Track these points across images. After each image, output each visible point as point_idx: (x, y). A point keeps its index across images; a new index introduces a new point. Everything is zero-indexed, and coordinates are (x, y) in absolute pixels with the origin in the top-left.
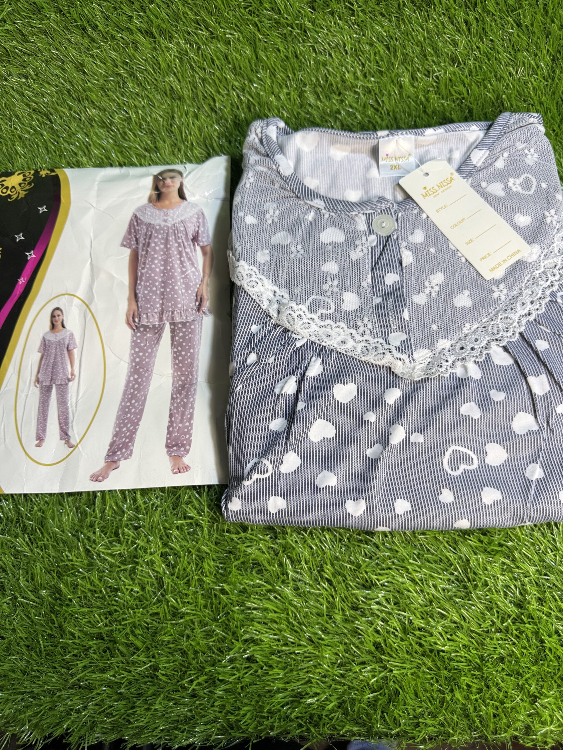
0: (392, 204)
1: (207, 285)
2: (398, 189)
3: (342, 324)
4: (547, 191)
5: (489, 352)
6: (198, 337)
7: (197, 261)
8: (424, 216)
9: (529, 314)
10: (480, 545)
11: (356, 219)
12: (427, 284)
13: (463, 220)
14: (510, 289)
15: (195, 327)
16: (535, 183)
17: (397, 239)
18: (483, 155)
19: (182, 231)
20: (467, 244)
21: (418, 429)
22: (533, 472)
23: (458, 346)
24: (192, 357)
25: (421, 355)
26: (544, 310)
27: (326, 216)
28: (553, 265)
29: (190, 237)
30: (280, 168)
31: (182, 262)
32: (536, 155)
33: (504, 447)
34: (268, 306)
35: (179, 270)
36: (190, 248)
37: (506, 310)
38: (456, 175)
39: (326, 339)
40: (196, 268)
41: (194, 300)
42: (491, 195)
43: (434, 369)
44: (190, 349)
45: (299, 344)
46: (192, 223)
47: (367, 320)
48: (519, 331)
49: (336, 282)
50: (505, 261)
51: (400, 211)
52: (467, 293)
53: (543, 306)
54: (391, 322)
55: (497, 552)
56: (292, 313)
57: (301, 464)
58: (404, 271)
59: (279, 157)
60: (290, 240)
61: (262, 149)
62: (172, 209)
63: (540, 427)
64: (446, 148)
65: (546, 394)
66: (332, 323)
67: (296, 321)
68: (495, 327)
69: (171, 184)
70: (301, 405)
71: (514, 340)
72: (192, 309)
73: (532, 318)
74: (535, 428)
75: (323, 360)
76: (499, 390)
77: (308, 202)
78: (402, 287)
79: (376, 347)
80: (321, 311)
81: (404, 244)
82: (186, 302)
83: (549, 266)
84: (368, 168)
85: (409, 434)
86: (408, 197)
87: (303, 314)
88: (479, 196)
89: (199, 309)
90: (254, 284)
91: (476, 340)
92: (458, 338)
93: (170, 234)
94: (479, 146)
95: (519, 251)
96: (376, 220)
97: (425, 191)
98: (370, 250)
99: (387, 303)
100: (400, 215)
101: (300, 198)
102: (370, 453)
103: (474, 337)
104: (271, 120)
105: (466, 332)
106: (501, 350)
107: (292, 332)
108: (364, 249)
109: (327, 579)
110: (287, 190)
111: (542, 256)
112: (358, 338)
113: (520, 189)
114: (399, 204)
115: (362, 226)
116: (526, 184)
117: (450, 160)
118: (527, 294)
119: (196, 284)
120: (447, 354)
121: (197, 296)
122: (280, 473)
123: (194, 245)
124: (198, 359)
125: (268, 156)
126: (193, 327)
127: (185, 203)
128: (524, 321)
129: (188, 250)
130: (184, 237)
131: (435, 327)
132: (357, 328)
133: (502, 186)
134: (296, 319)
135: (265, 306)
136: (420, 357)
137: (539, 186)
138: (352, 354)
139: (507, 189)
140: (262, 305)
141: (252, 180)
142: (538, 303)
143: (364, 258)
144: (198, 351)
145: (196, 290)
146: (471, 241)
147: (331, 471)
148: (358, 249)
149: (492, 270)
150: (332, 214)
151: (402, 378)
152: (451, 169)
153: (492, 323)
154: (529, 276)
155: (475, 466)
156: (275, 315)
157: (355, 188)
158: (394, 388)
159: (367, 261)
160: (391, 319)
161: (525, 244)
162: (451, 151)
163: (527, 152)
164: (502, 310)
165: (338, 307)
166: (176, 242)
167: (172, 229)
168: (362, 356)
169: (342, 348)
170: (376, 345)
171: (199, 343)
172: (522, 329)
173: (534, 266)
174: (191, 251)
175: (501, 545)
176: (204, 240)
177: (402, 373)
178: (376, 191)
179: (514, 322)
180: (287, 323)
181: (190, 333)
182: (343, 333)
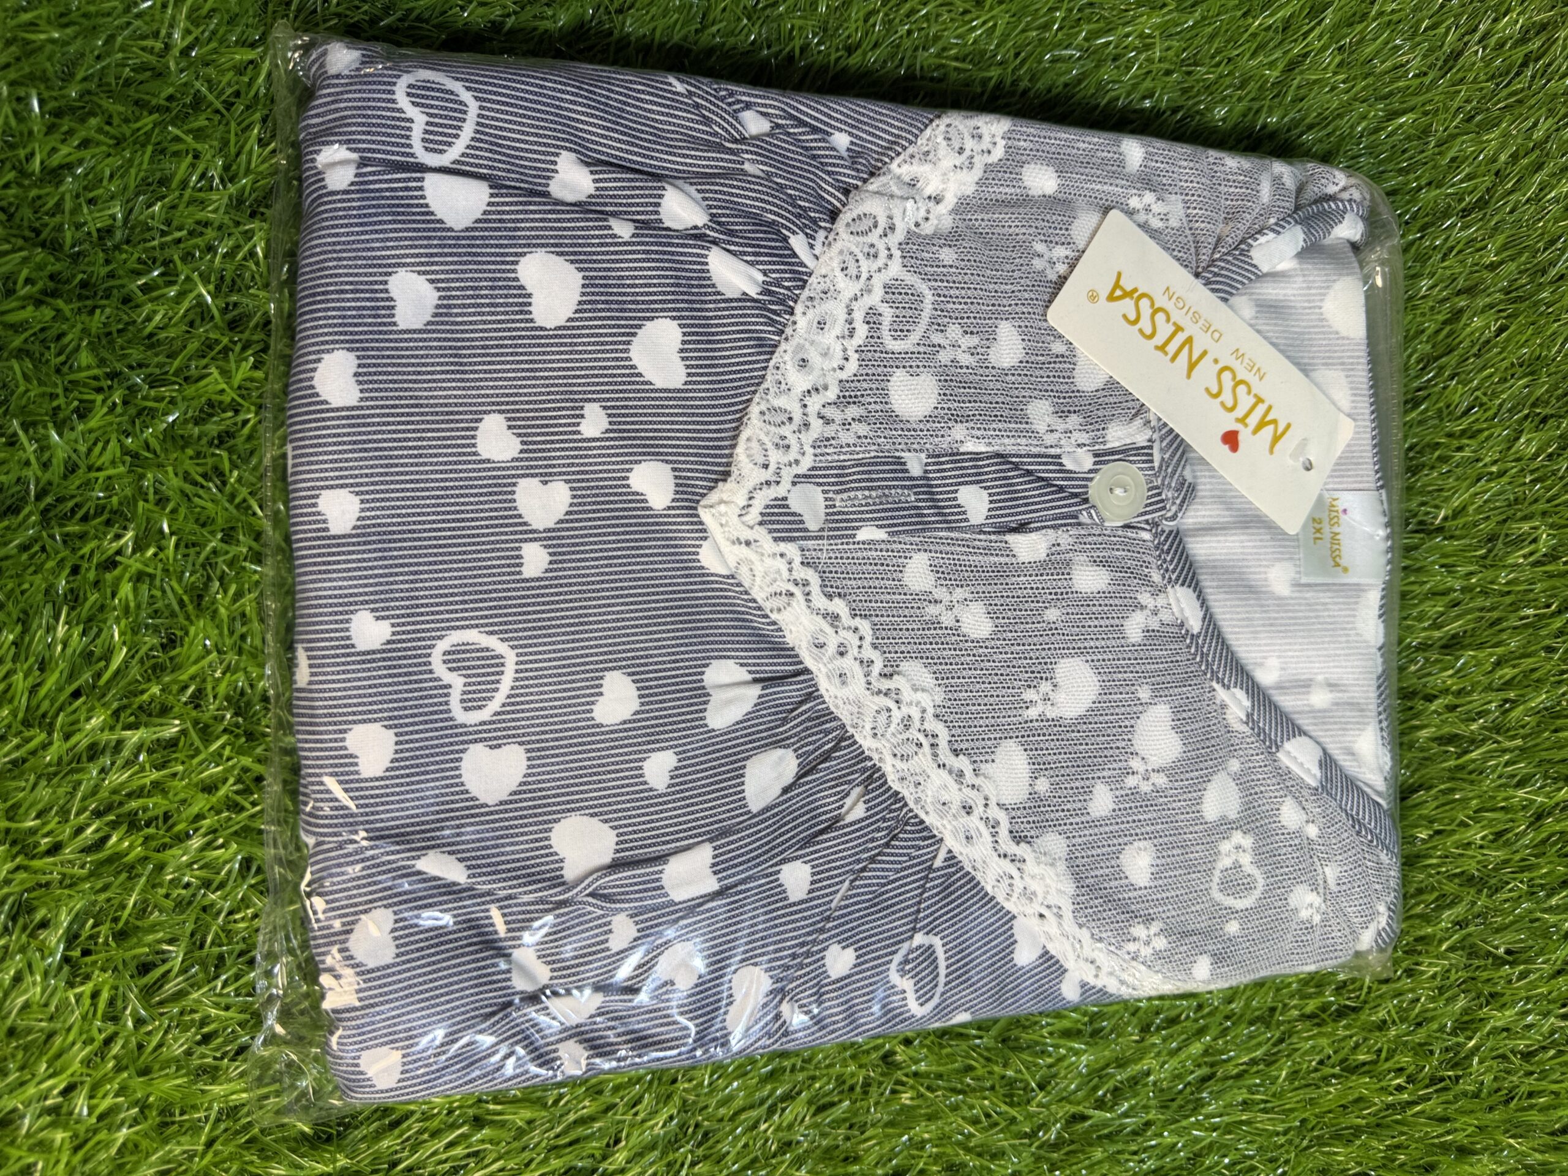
0: (1175, 517)
3: (852, 366)
11: (1138, 422)
12: (960, 593)
16: (1240, 904)
17: (1079, 524)
18: (1307, 771)
39: (813, 315)
45: (797, 242)
47: (861, 433)
49: (965, 359)
51: (1156, 535)
54: (852, 494)
56: (879, 230)
57: (450, 230)
58: (993, 537)
66: (858, 339)
67: (861, 240)
75: (753, 300)
76: (676, 774)
78: (951, 530)
79: (786, 447)
80: (888, 314)
81: (1065, 538)
85: (545, 540)
87: (880, 262)
96: (1132, 474)
98: (1052, 451)
99: (904, 487)
100: (1146, 536)
107: (830, 231)
108: (1056, 435)
112: (815, 404)
113: (1226, 862)
114: (1174, 537)
115: (1119, 435)
116: (1237, 881)
132: (842, 401)
133: (1232, 815)
134: (866, 240)
137: (1231, 914)
138: (770, 382)
139: (1224, 827)
143: (1031, 434)
147: (436, 314)
148: (1054, 420)
151: (696, 508)
159: (1023, 441)
160: (859, 494)
165: (900, 360)
168: (763, 406)
169: (788, 357)
170: (794, 447)
182: (828, 365)
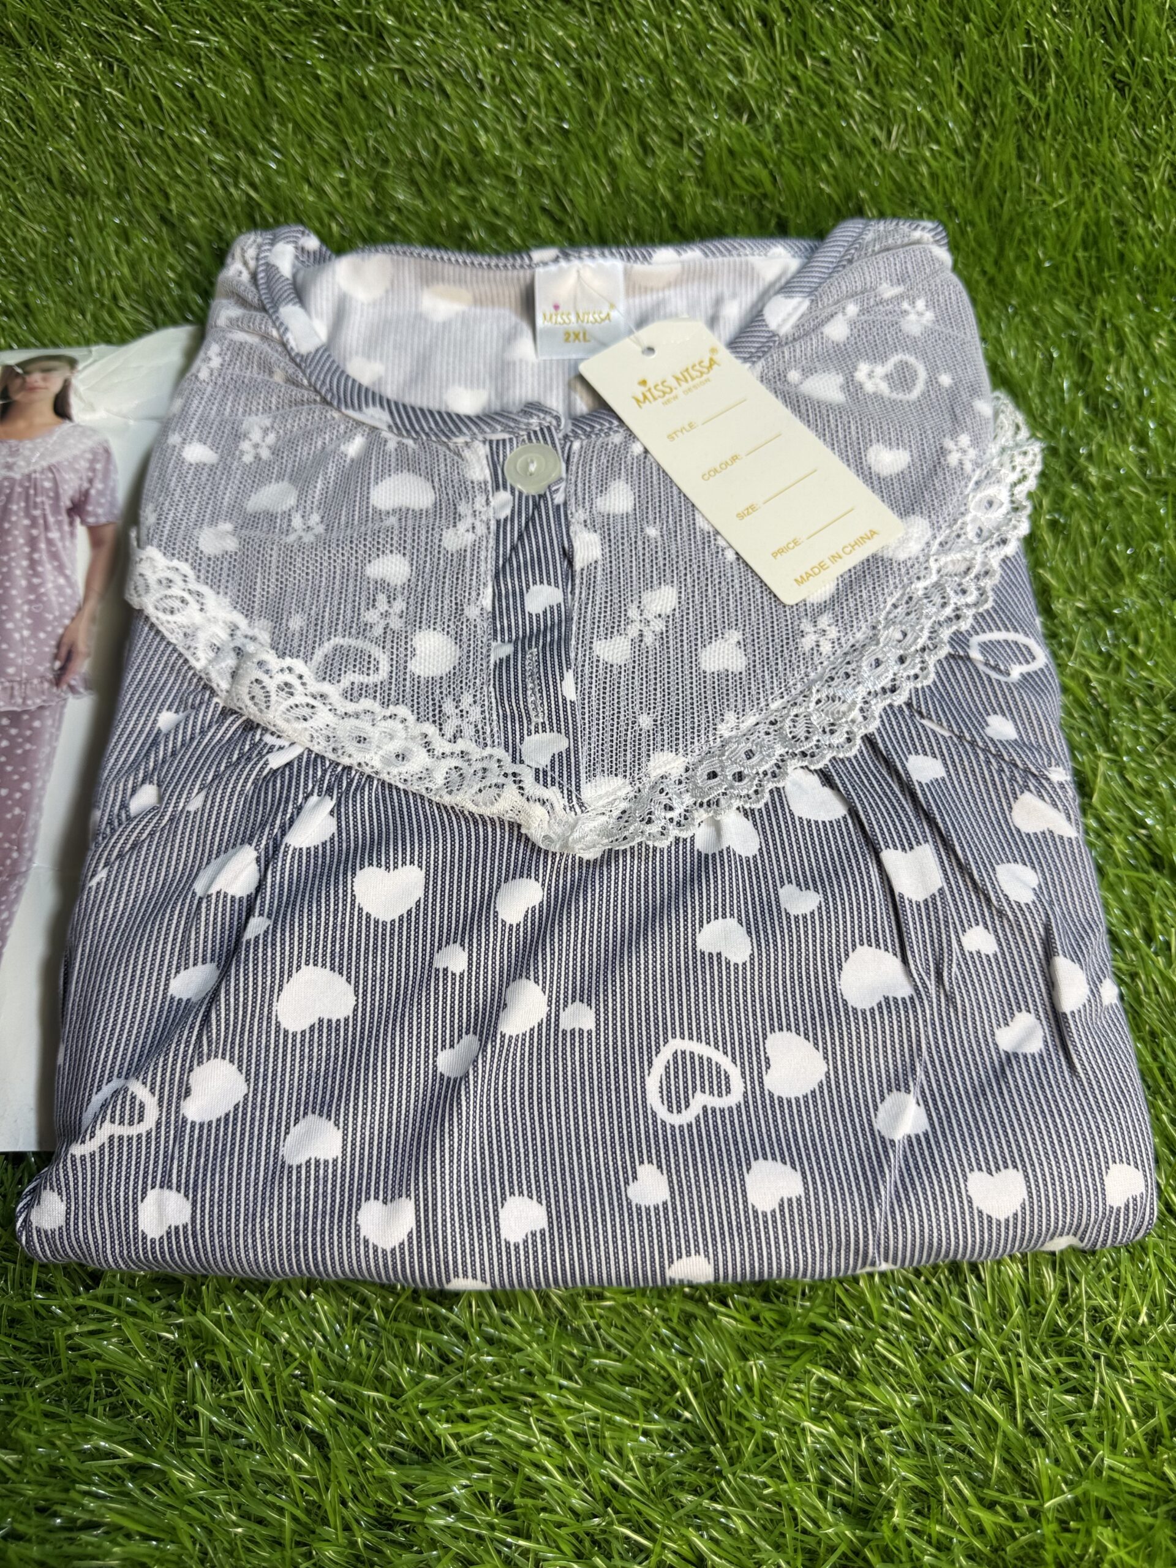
0: (557, 418)
1: (93, 619)
2: (579, 387)
3: (403, 711)
4: (953, 394)
5: (780, 785)
6: (47, 750)
7: (73, 561)
8: (637, 449)
9: (893, 690)
10: (756, 1328)
11: (466, 453)
12: (633, 613)
13: (734, 458)
14: (848, 627)
15: (43, 726)
16: (922, 374)
17: (565, 504)
18: (795, 309)
19: (48, 490)
20: (741, 516)
21: (583, 995)
22: (896, 1117)
23: (702, 771)
24: (26, 803)
25: (602, 790)
26: (933, 676)
27: (392, 445)
28: (963, 568)
29: (66, 502)
30: (289, 336)
31: (33, 564)
32: (929, 316)
33: (816, 1044)
34: (210, 662)
35: (24, 583)
36: (60, 530)
37: (832, 679)
38: (725, 355)
39: (351, 747)
40: (67, 577)
41: (50, 657)
42: (808, 399)
43: (632, 829)
44: (22, 780)
45: (276, 761)
46: (76, 471)
47: (471, 700)
48: (863, 732)
49: (399, 605)
50: (835, 558)
51: (576, 436)
52: (735, 636)
53: (932, 669)
54: (531, 706)
55: (805, 1348)
56: (265, 678)
57: (246, 1097)
58: (577, 581)
59: (290, 312)
60: (292, 501)
61: (251, 295)
62: (31, 439)
63: (916, 989)
64: (707, 295)
65: (933, 897)
66: (376, 707)
67: (274, 698)
68: (801, 721)
69: (40, 383)
70: (257, 925)
71: (850, 754)
72: (42, 678)
73: (900, 699)
74: (904, 990)
75: (339, 804)
76: (803, 885)
77: (350, 412)
78: (569, 619)
79: (485, 770)
80: (351, 677)
81: (579, 515)
82: (28, 660)
83: (950, 568)
84: (510, 338)
85: (556, 1005)
86: (602, 406)
87: (296, 682)
88: (778, 404)
89: (59, 678)
90: (177, 604)
91: (749, 754)
92: (705, 749)
93: (15, 496)
94: (786, 287)
95: (873, 533)
96: (516, 458)
97: (643, 389)
98: (493, 527)
99: (524, 658)
100: (576, 445)
101: (330, 404)
102: (447, 1061)
103: (744, 747)
104: (284, 230)
105: (727, 735)
106: (815, 780)
107: (265, 730)
108: (478, 524)
109: (310, 1433)
110: (301, 386)
111: (935, 547)
112: (441, 745)
113: (884, 388)
114: (577, 421)
115: (478, 470)
116: (902, 378)
117: (713, 321)
118: (889, 639)
119: (63, 616)
120: (672, 789)
121: (59, 646)
122: (184, 1120)
123: (72, 524)
124: (39, 808)
125: (264, 309)
126: (37, 724)
127: (67, 425)
128: (878, 706)
129: (54, 535)
130: (48, 503)
131: (645, 721)
132: (439, 719)
133: (840, 379)
134: (273, 694)
135: (200, 661)
136: (601, 797)
137: (932, 380)
138: (415, 787)
139: (852, 387)
140: (193, 662)
141: (216, 362)
142: (918, 660)
143: (476, 547)
144: (43, 788)
145: (60, 631)
146: (752, 508)
147: (329, 1116)
148: (462, 526)
149: (800, 581)
150: (405, 441)
151: (546, 852)
152: (717, 341)
153: (795, 711)
154: (897, 595)
155: (735, 1097)
156: (224, 685)
157: (472, 382)
158: (525, 880)
159: (483, 554)
160: (530, 699)
161: (891, 517)
162: (718, 302)
163: (905, 305)
164: (821, 678)
165: (399, 667)
166: (28, 515)
167: (21, 485)
168: (444, 792)
169: (395, 771)
170: (485, 764)
171: (49, 764)
172: (873, 727)
173: (914, 568)
174: (62, 538)
175: (816, 1330)
176: (100, 511)
177: (546, 837)
178: (524, 390)
179: (850, 709)
180: (249, 703)
181: (28, 740)
182: (402, 734)
